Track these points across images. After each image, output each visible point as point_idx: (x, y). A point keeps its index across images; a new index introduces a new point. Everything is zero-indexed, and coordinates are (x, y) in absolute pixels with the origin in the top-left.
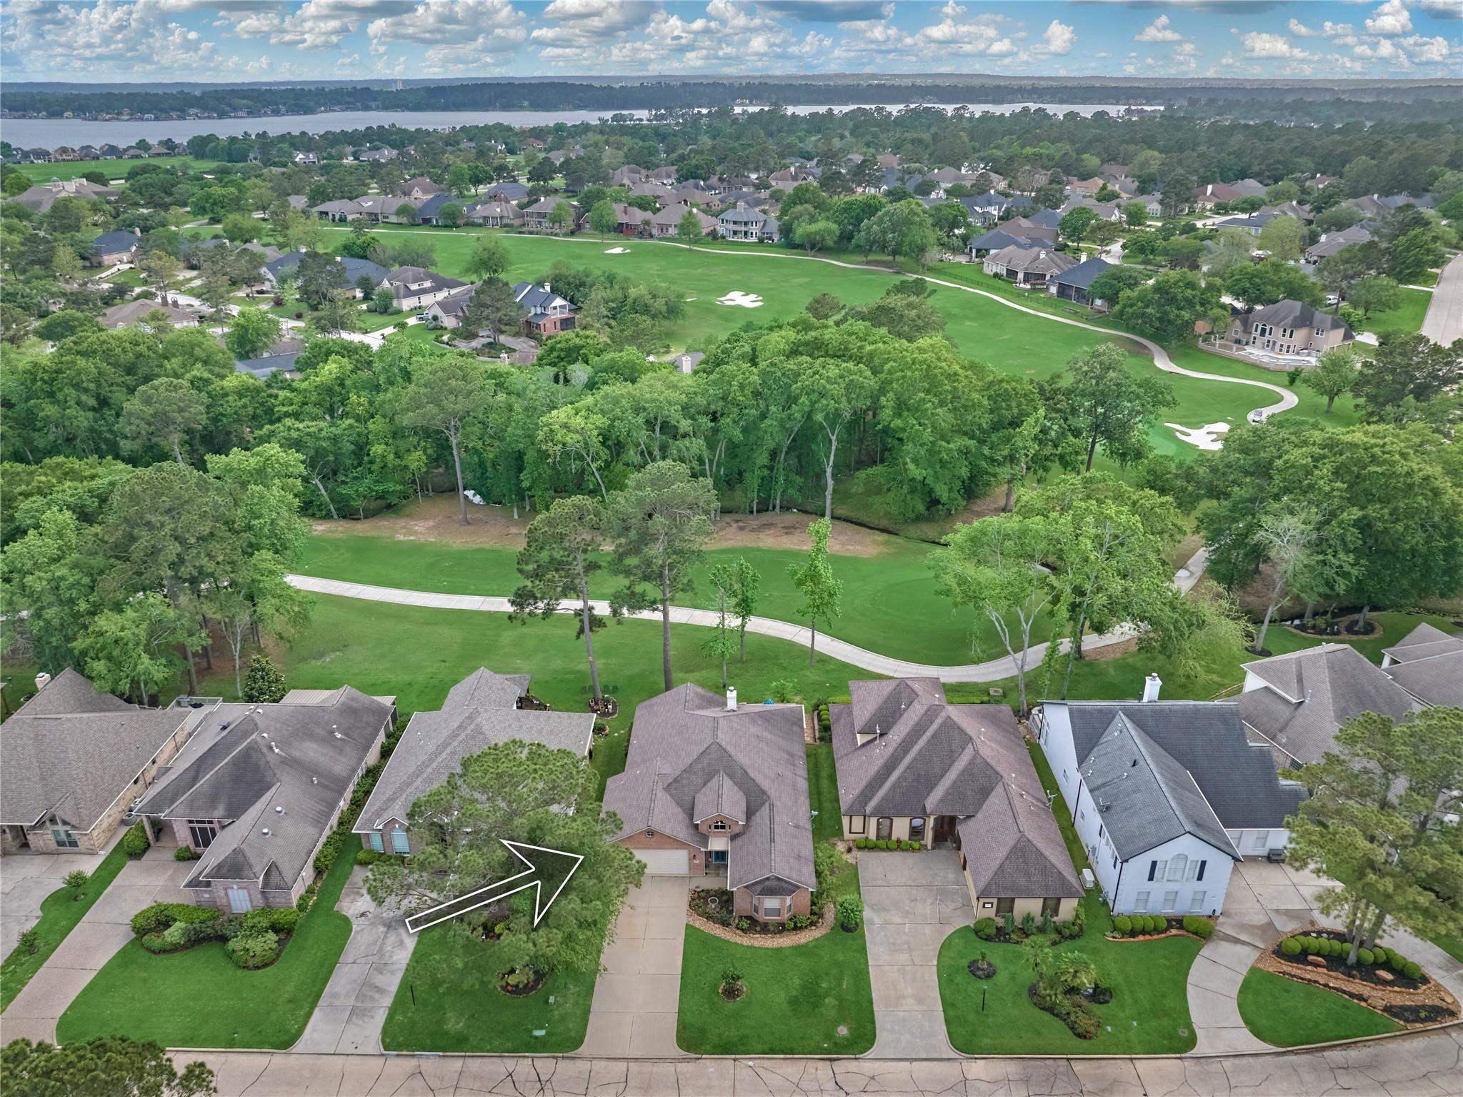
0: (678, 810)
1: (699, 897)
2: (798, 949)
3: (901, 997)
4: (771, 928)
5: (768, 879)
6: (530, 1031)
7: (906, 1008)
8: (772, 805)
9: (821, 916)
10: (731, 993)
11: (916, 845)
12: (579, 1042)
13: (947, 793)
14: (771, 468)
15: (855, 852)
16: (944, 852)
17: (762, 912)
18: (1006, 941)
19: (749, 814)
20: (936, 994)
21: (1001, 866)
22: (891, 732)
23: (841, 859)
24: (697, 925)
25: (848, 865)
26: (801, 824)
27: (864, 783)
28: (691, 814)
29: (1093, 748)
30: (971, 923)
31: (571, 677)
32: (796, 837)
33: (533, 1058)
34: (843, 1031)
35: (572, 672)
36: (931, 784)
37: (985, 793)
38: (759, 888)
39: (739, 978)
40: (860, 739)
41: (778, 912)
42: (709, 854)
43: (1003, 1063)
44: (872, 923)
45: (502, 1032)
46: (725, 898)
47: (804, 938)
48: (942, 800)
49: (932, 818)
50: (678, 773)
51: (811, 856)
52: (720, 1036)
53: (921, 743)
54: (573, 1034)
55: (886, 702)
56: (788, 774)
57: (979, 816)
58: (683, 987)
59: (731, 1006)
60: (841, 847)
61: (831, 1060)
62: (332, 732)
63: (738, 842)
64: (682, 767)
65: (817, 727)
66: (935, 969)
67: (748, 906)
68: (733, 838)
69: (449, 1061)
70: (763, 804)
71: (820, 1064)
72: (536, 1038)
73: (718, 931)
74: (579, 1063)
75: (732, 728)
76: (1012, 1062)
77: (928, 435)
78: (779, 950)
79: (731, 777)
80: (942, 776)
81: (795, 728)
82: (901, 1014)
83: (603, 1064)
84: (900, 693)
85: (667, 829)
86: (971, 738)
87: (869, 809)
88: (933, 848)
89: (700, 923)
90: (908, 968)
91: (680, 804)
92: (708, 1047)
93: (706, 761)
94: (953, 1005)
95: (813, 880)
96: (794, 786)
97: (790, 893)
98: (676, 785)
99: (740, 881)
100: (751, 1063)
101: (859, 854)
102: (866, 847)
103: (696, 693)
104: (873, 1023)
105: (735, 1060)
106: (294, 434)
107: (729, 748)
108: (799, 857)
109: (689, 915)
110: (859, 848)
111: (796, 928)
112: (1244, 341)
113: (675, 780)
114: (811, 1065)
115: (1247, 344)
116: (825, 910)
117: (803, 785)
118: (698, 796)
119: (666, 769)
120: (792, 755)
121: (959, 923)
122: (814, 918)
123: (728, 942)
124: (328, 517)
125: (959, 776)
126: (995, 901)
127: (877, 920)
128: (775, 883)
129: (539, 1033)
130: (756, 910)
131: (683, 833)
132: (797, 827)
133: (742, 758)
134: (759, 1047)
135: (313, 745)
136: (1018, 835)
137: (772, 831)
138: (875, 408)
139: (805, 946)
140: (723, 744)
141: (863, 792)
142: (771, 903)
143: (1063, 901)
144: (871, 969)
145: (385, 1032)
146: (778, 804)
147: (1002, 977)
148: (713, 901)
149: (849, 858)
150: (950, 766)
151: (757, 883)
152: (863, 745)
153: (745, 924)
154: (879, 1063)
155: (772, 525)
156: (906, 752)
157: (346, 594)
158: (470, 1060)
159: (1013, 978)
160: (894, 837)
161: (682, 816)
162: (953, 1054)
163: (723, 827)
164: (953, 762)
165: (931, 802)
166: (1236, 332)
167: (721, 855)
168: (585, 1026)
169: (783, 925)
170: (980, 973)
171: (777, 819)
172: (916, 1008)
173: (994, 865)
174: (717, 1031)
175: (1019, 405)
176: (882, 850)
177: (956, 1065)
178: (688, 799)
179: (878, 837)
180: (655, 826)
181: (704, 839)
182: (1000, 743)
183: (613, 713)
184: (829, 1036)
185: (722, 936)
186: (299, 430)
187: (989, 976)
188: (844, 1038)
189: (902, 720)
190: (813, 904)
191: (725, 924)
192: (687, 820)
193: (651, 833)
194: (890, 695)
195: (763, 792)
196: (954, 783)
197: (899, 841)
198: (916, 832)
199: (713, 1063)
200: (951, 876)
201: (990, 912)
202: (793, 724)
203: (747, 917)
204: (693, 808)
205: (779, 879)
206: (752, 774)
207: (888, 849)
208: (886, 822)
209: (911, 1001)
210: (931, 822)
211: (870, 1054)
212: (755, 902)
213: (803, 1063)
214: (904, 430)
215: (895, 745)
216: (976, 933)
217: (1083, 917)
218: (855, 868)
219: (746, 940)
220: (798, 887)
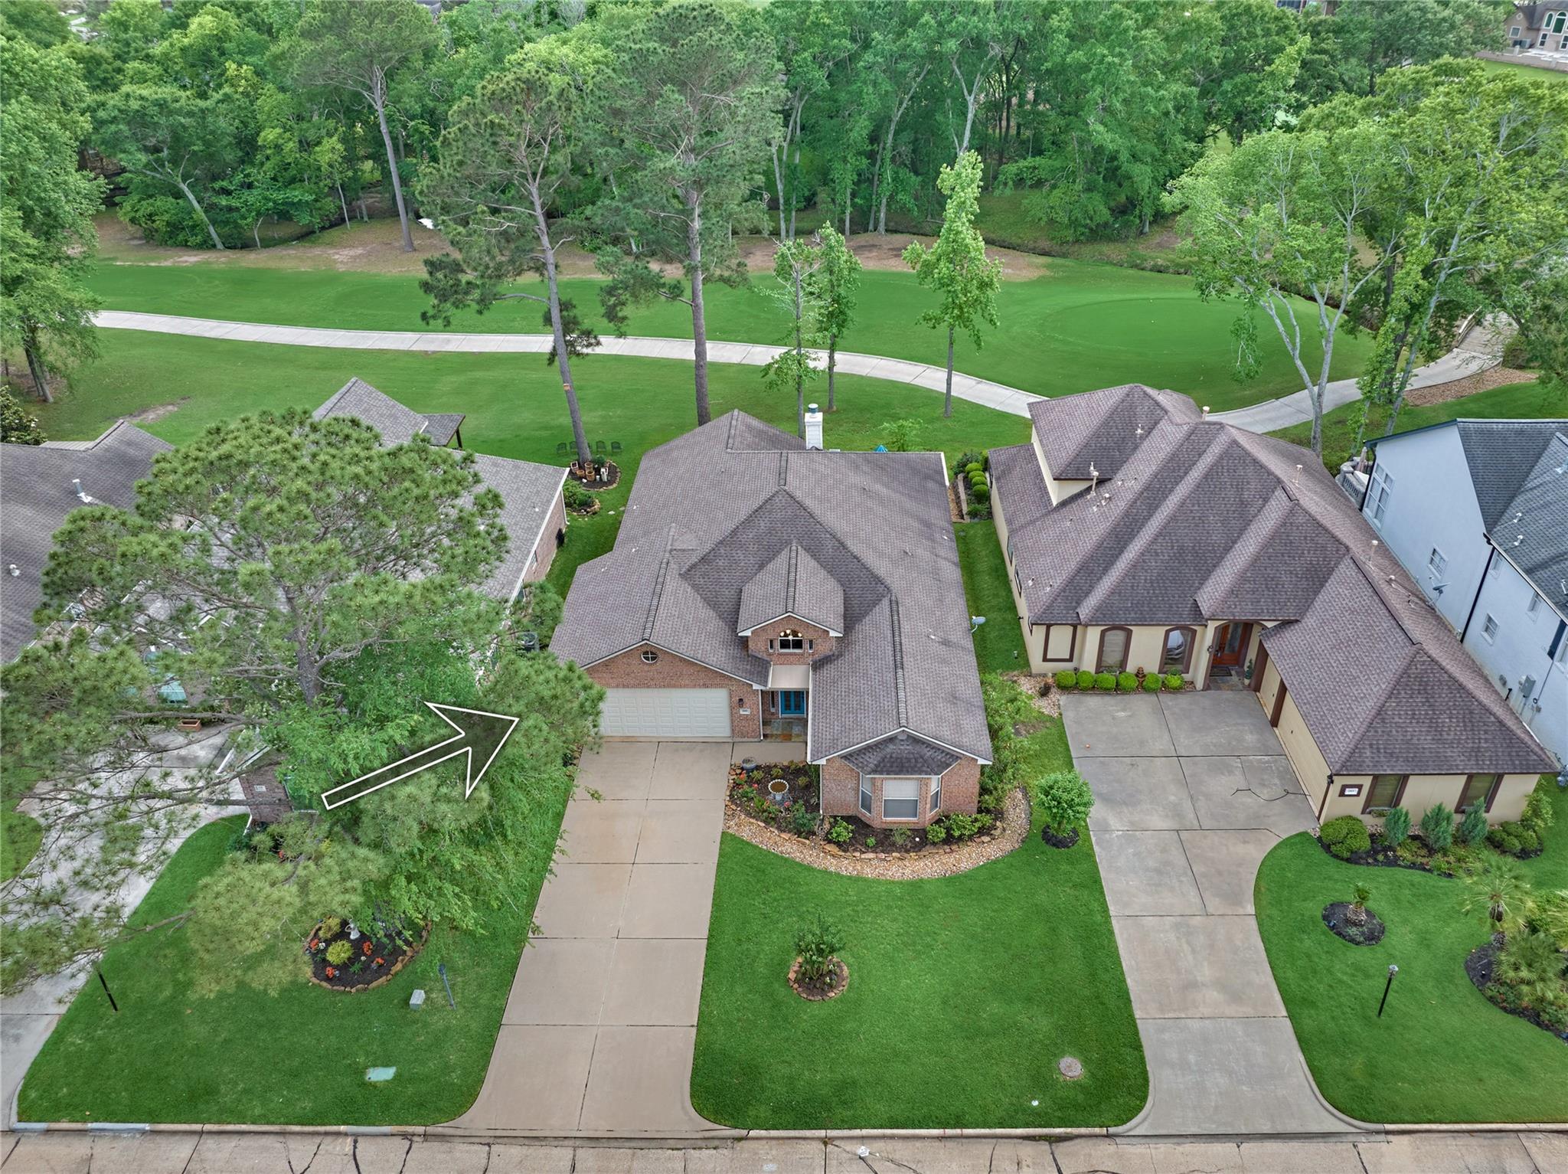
0: (709, 613)
1: (750, 781)
2: (952, 881)
3: (1191, 985)
4: (899, 840)
5: (891, 740)
6: (361, 1072)
7: (1206, 1011)
8: (894, 605)
9: (999, 815)
10: (816, 981)
11: (1175, 681)
12: (465, 1096)
13: (1242, 578)
14: (871, 156)
15: (1055, 696)
16: (1227, 695)
17: (878, 807)
18: (1393, 863)
19: (851, 619)
20: (1265, 977)
21: (1380, 712)
22: (1120, 475)
23: (1030, 710)
24: (745, 834)
25: (1042, 718)
26: (953, 638)
27: (1072, 565)
28: (732, 619)
29: (1512, 498)
30: (1314, 829)
31: (544, 433)
32: (944, 661)
33: (356, 1137)
34: (1072, 1067)
35: (546, 428)
36: (1206, 563)
37: (1317, 578)
38: (873, 759)
39: (833, 950)
40: (1056, 493)
41: (913, 807)
42: (770, 696)
43: (1454, 1145)
44: (1105, 829)
45: (295, 1074)
46: (802, 781)
47: (968, 858)
48: (1232, 592)
49: (1212, 626)
50: (708, 546)
51: (978, 700)
52: (791, 1080)
53: (1182, 490)
54: (455, 1078)
55: (1106, 424)
56: (922, 552)
57: (1310, 621)
58: (712, 964)
59: (816, 1009)
60: (1026, 687)
61: (1051, 1140)
62: (74, 493)
63: (829, 671)
64: (717, 536)
65: (963, 496)
66: (1253, 923)
67: (850, 797)
68: (818, 665)
69: (163, 1142)
70: (876, 602)
71: (1027, 1150)
72: (374, 1085)
73: (788, 846)
74: (461, 1149)
75: (815, 471)
76: (1473, 1141)
77: (1127, 73)
78: (916, 886)
79: (814, 552)
80: (1228, 549)
81: (931, 485)
82: (1195, 1025)
83: (515, 1151)
84: (1132, 407)
85: (684, 647)
86: (1279, 481)
87: (1085, 611)
88: (1207, 687)
89: (751, 831)
90: (1196, 921)
91: (712, 603)
92: (764, 1112)
93: (763, 525)
94: (1307, 1002)
95: (986, 743)
96: (936, 574)
97: (938, 767)
98: (704, 568)
99: (834, 745)
100: (863, 1150)
101: (1064, 699)
102: (1074, 686)
103: (749, 427)
104: (1138, 1047)
105: (826, 1141)
106: (135, 105)
107: (808, 502)
108: (954, 698)
109: (729, 816)
110: (1064, 688)
111: (950, 840)
112: (1528, 41)
113: (703, 559)
114: (1005, 1150)
115: (1531, 46)
116: (1007, 803)
117: (952, 573)
118: (745, 589)
119: (688, 542)
120: (927, 524)
121: (1286, 827)
122: (987, 819)
123: (809, 868)
124: (207, 245)
125: (1264, 547)
126: (1367, 782)
127: (1114, 822)
128: (906, 748)
129: (380, 1075)
130: (867, 804)
131: (716, 654)
132: (946, 643)
133: (834, 520)
134: (882, 1109)
135: (27, 512)
136: (1410, 650)
137: (897, 649)
138: (1043, 34)
139: (967, 876)
140: (798, 494)
141: (1071, 581)
142: (899, 789)
143: (1507, 781)
144: (1116, 925)
145: (32, 1078)
146: (906, 603)
147: (1400, 938)
148: (778, 788)
149: (1045, 706)
150: (1242, 531)
151: (868, 748)
152: (1063, 504)
153: (844, 832)
154: (1163, 1148)
155: (872, 247)
156: (1153, 508)
157: (207, 335)
158: (210, 1143)
159: (1424, 941)
160: (1131, 668)
161: (715, 624)
162: (1332, 1122)
163: (798, 644)
164: (1248, 523)
165: (1211, 595)
166: (1516, 31)
167: (795, 700)
168: (487, 1057)
169: (922, 833)
170: (1352, 931)
171: (906, 627)
172: (1231, 1010)
173: (1365, 709)
174: (785, 1070)
175: (1267, 33)
176: (1106, 691)
177: (1344, 1147)
178: (728, 594)
179: (1100, 667)
180: (660, 638)
181: (761, 668)
182: (1322, 497)
183: (610, 482)
184: (1042, 1080)
185: (798, 856)
186: (142, 98)
187: (1373, 937)
188: (1077, 1085)
189: (1139, 454)
190: (984, 790)
191: (803, 832)
192: (726, 633)
193: (651, 654)
194: (1114, 412)
195: (878, 580)
196: (1256, 560)
197: (1140, 674)
198: (1174, 659)
199: (776, 1150)
200: (1250, 738)
201: (1353, 805)
202: (927, 477)
203: (849, 819)
204: (737, 611)
205: (916, 740)
206: (854, 547)
207: (1118, 689)
208: (1116, 638)
209: (1214, 995)
210: (1207, 636)
211: (1139, 1124)
212: (866, 788)
213: (986, 1148)
214: (1086, 68)
215: (1130, 496)
216: (1327, 848)
217: (1547, 811)
218: (1058, 723)
219: (845, 865)
220: (956, 757)
